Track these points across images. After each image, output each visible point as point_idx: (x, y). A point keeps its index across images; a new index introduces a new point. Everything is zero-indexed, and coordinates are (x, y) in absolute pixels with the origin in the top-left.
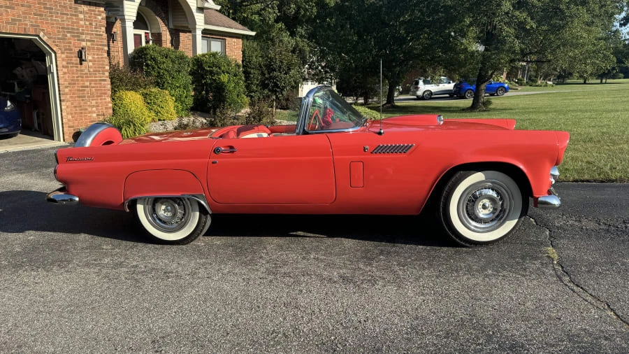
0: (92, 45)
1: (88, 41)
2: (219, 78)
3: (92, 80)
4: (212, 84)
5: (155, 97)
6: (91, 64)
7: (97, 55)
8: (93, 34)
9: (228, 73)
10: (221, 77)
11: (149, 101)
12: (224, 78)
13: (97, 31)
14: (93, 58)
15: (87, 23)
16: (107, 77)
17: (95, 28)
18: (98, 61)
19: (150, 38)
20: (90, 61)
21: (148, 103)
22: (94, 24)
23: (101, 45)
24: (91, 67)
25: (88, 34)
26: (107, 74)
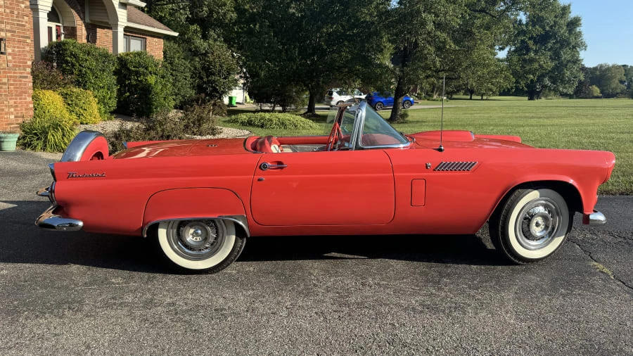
0: (12, 35)
1: (7, 31)
2: (146, 80)
3: (11, 77)
4: (137, 85)
5: (76, 98)
6: (10, 58)
7: (18, 47)
8: (14, 24)
9: (155, 74)
10: (148, 78)
11: (70, 102)
12: (152, 79)
13: (19, 21)
14: (13, 51)
15: (8, 11)
16: (28, 73)
17: (17, 17)
18: (19, 55)
19: (62, 32)
20: (10, 54)
21: (69, 104)
22: (16, 12)
23: (22, 37)
24: (10, 61)
25: (8, 23)
26: (29, 70)
